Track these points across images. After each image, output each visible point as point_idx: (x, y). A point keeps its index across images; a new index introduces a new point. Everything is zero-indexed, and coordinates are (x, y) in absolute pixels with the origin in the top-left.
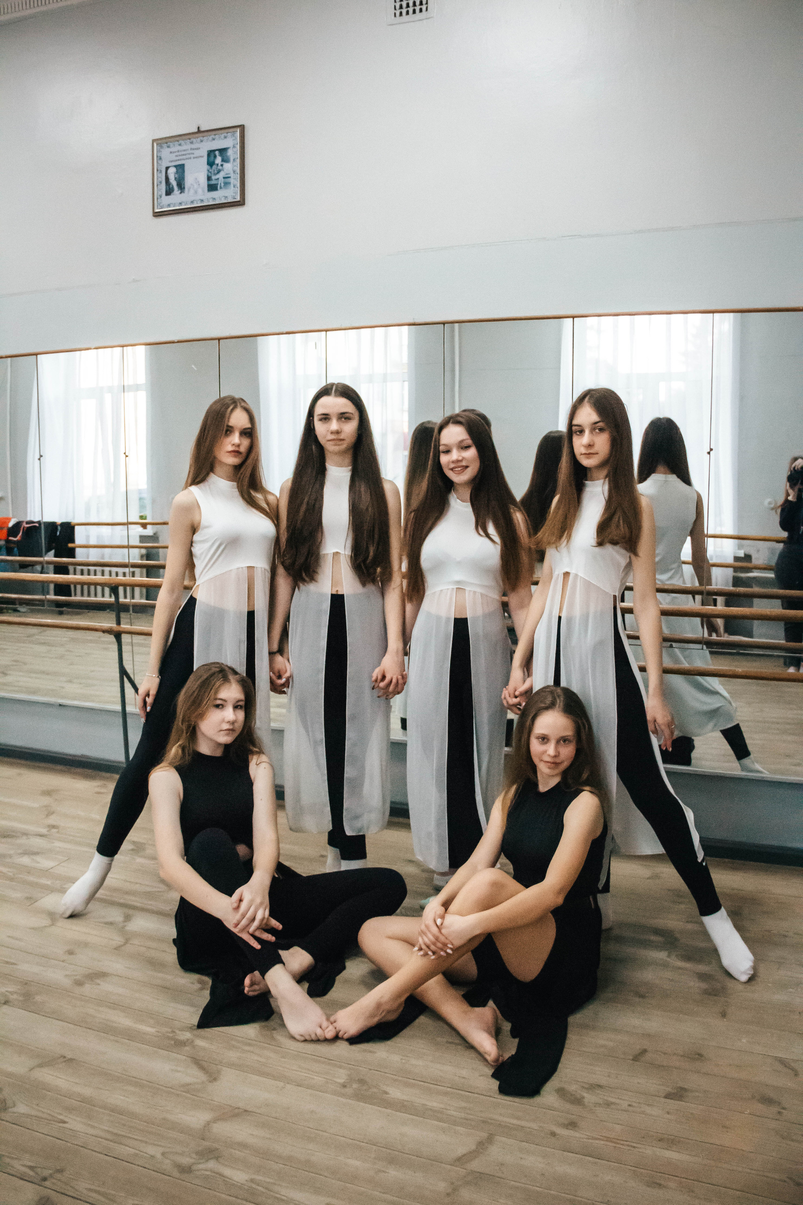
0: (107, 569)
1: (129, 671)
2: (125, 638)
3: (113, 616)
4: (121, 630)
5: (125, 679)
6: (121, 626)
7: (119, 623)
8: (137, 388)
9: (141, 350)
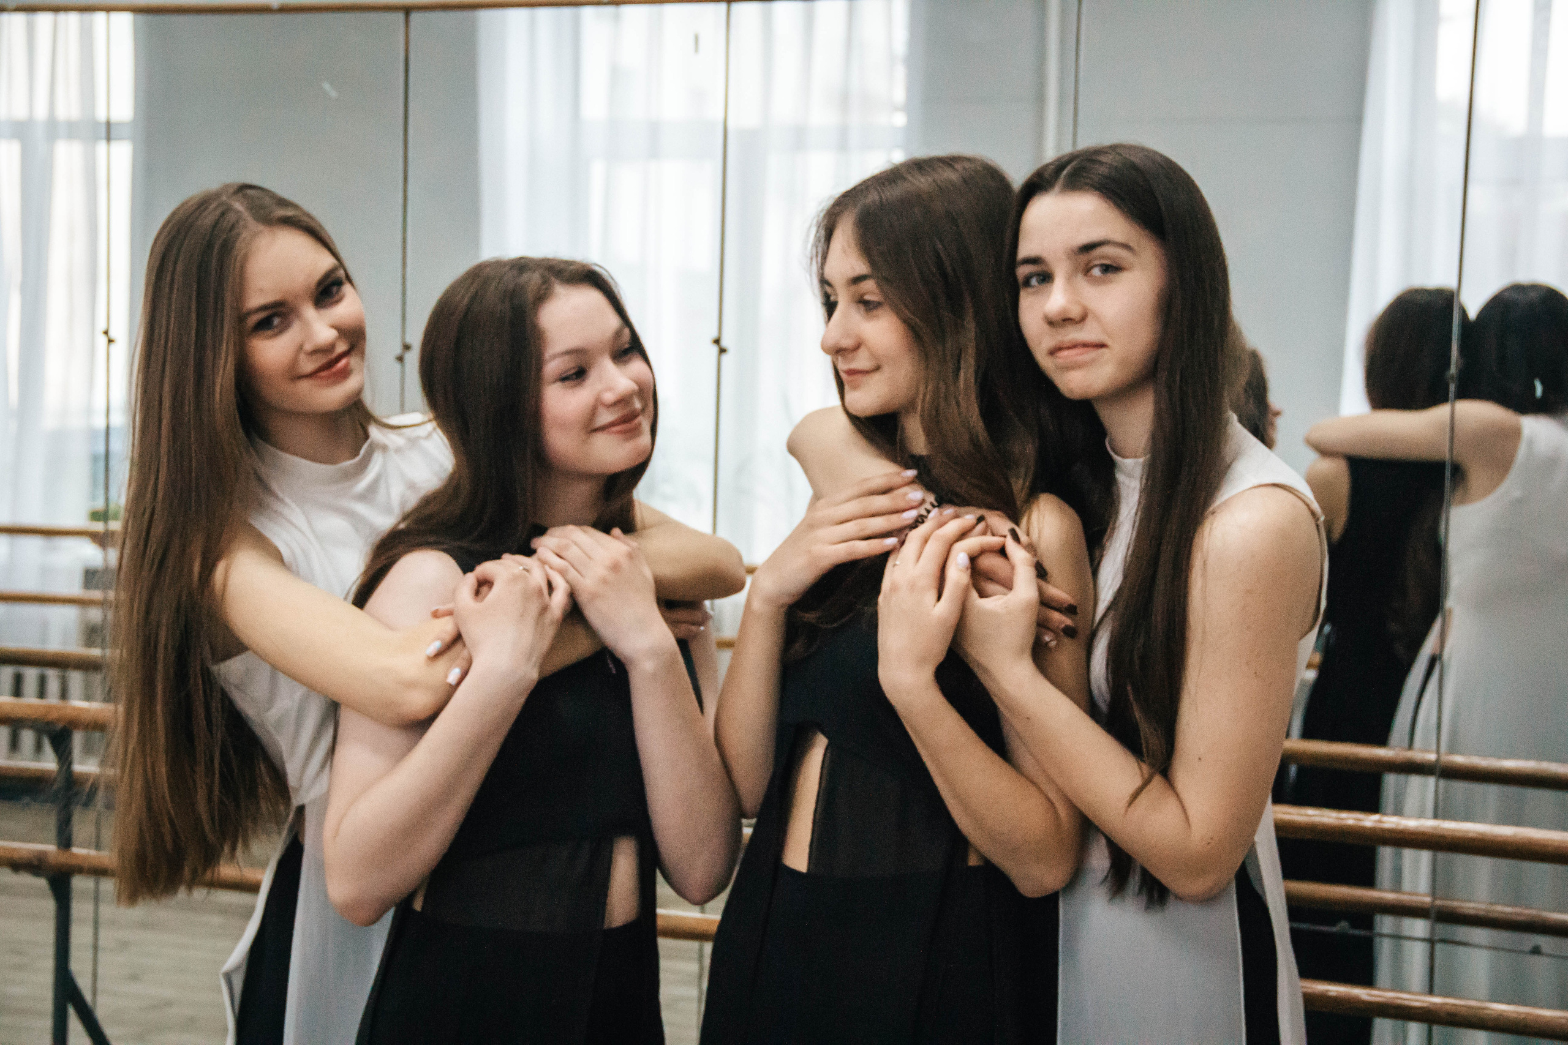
0: (31, 674)
1: (84, 983)
2: (80, 884)
3: (49, 820)
4: (73, 861)
5: (71, 1011)
6: (75, 850)
7: (65, 841)
8: (109, 131)
9: (123, 23)
